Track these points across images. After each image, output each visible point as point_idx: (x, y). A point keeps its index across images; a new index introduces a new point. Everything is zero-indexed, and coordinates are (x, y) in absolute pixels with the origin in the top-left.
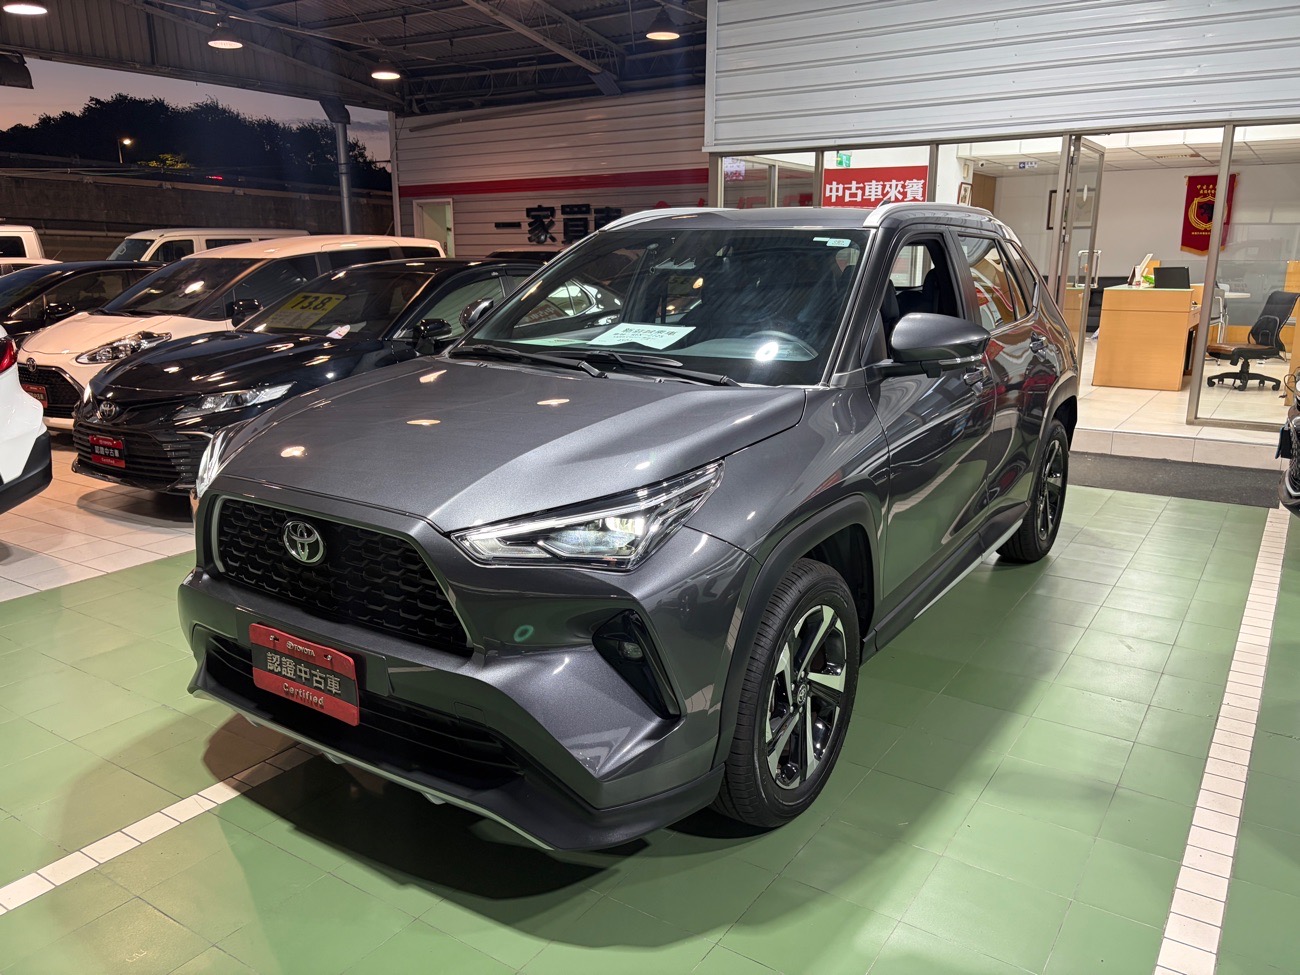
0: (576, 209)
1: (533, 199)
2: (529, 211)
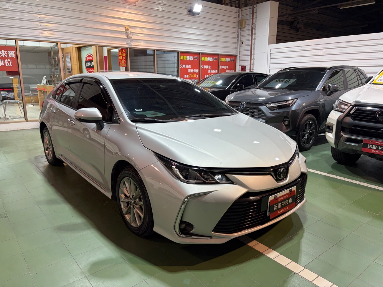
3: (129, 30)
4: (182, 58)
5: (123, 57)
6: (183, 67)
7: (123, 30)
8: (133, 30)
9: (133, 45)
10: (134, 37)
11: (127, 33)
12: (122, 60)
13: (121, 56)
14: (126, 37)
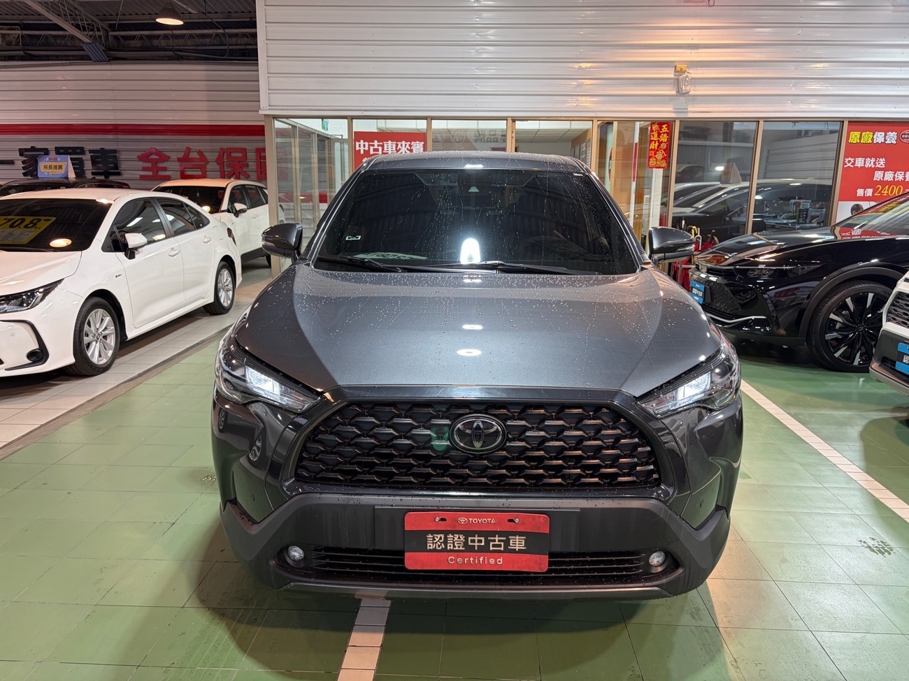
0: (70, 151)
1: (27, 141)
2: (22, 152)
3: (684, 72)
4: (855, 137)
5: (660, 143)
6: (853, 164)
7: (670, 74)
8: (694, 73)
9: (693, 112)
10: (694, 91)
11: (677, 82)
12: (657, 151)
13: (655, 141)
14: (674, 93)
